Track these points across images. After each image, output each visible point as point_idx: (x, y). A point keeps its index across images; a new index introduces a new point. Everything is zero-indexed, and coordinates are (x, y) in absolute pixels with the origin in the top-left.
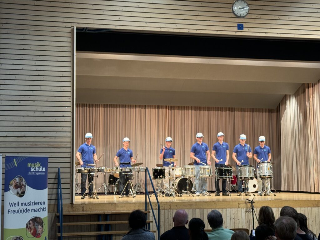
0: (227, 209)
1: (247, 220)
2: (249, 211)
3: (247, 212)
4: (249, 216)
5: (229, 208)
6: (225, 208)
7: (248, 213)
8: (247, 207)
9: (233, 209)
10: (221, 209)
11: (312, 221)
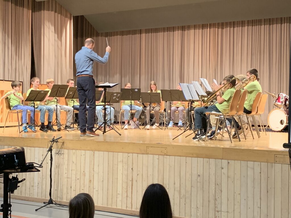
0: (36, 148)
1: (56, 165)
2: (59, 153)
3: (57, 153)
4: (59, 159)
5: (38, 147)
6: (34, 147)
7: (58, 155)
8: (57, 148)
9: (42, 148)
10: (29, 148)
11: (138, 175)
